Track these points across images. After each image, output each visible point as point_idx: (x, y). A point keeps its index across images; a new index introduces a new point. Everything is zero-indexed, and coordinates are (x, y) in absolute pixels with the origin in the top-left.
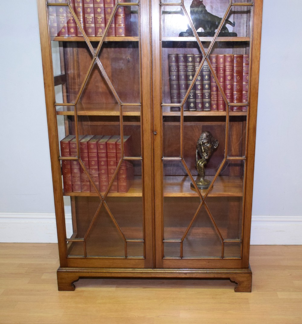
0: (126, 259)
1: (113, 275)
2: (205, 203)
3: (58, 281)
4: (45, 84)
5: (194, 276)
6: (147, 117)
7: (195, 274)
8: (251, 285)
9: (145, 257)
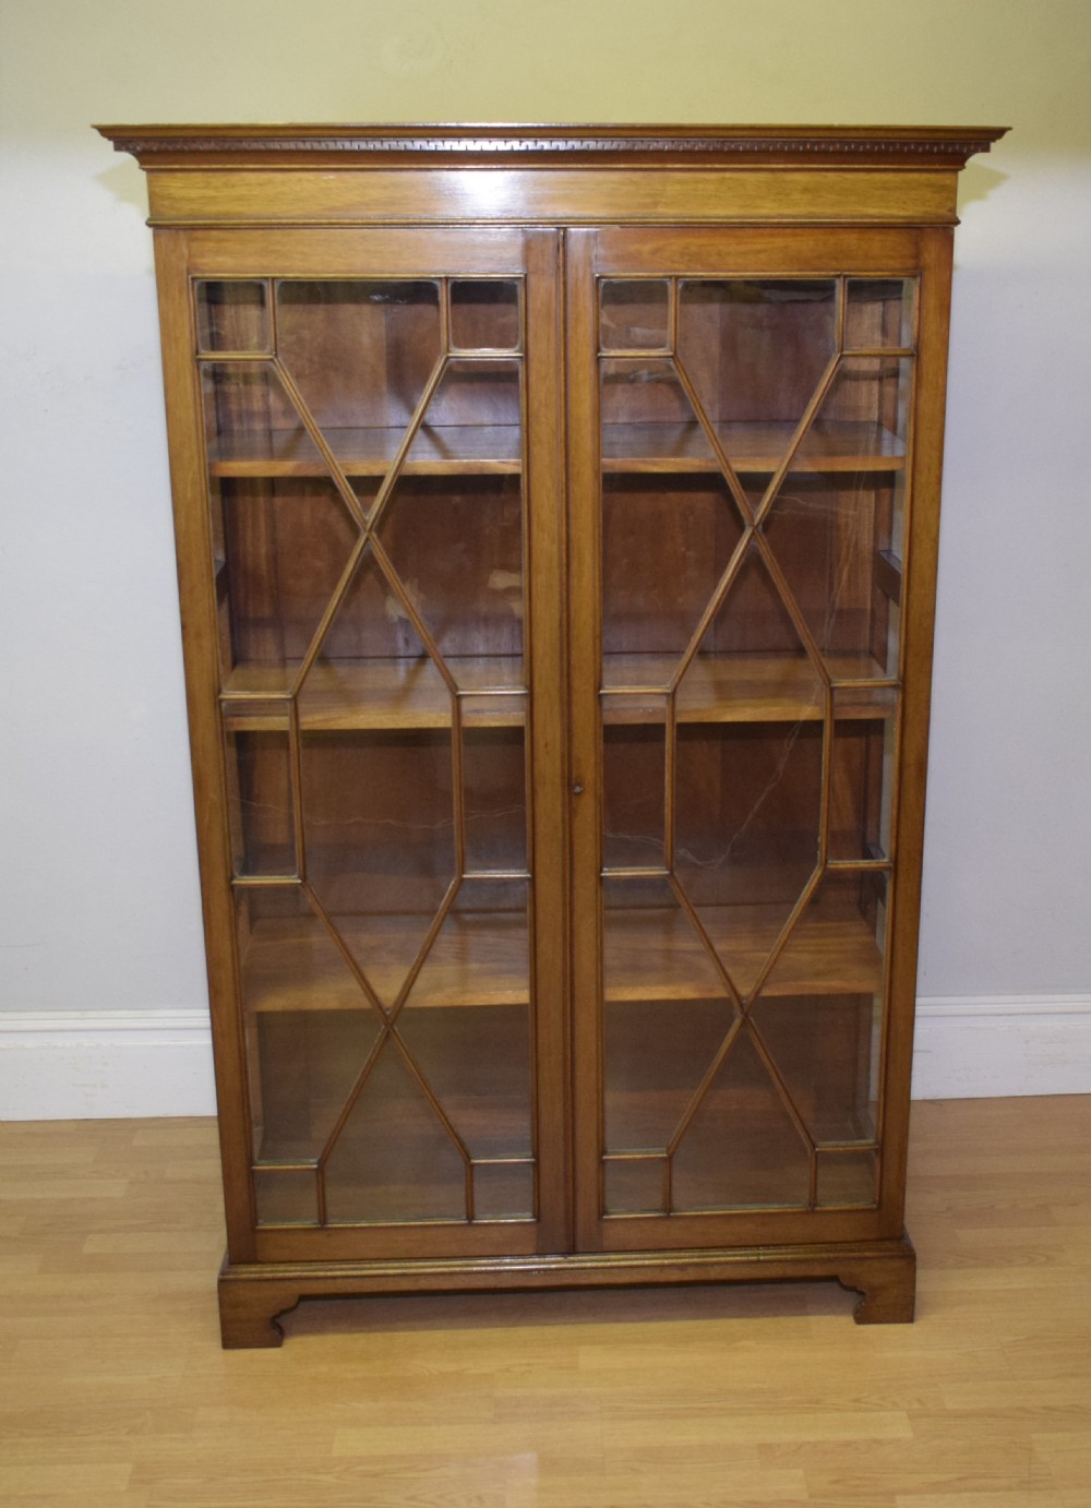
0: (470, 1224)
1: (423, 1284)
2: (750, 1022)
3: (222, 1316)
4: (184, 627)
5: (713, 1274)
6: (549, 732)
7: (717, 1268)
8: (914, 1298)
9: (537, 1214)
